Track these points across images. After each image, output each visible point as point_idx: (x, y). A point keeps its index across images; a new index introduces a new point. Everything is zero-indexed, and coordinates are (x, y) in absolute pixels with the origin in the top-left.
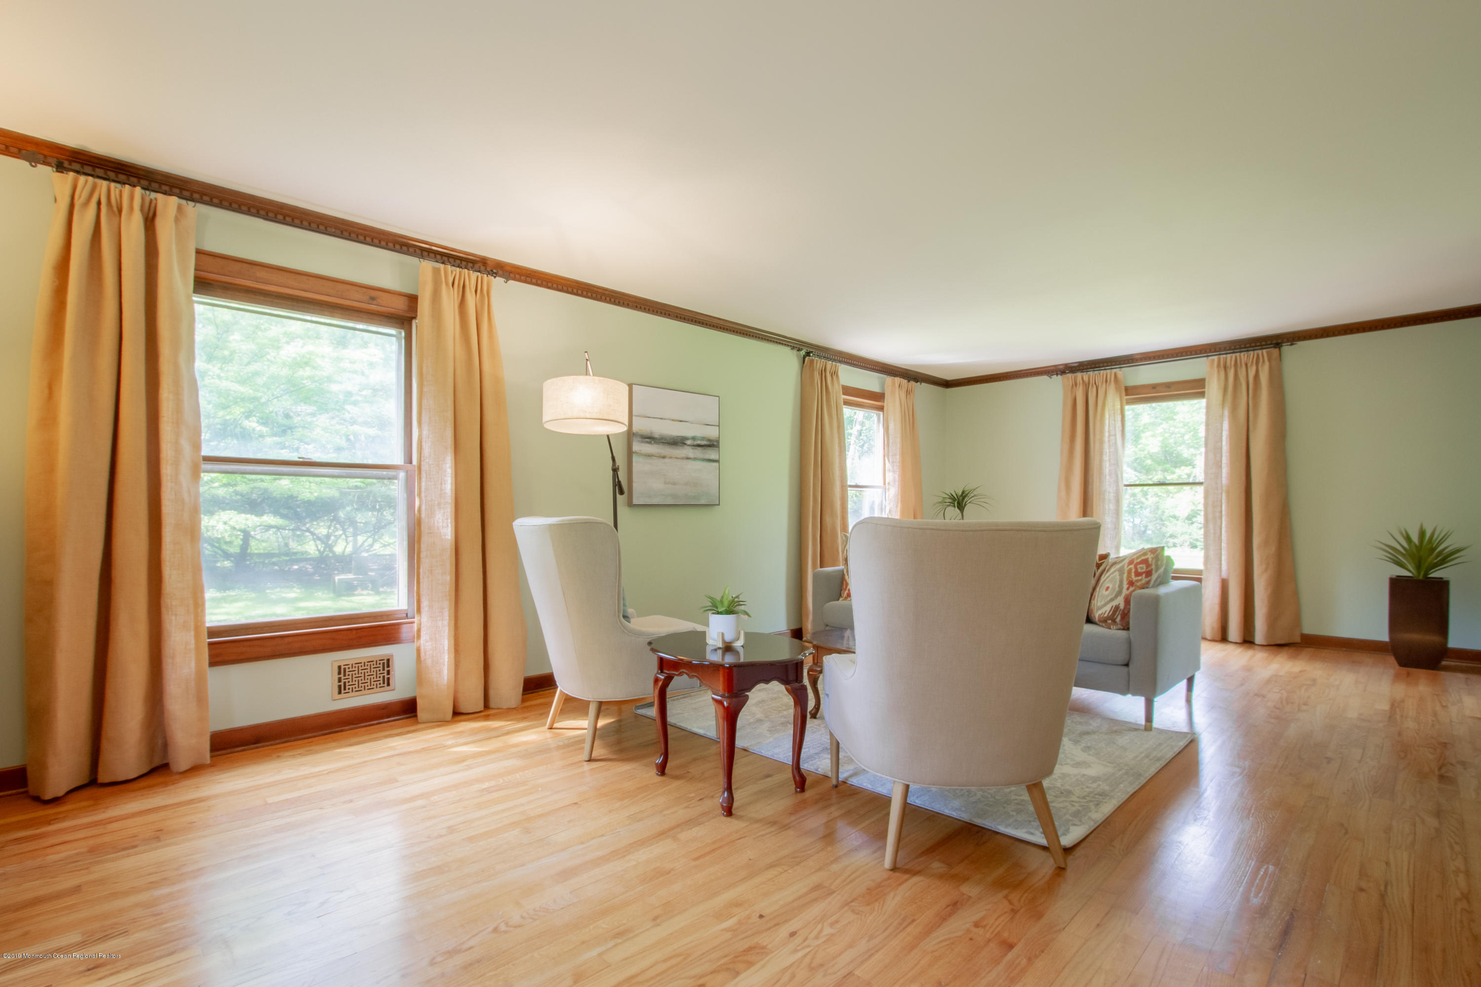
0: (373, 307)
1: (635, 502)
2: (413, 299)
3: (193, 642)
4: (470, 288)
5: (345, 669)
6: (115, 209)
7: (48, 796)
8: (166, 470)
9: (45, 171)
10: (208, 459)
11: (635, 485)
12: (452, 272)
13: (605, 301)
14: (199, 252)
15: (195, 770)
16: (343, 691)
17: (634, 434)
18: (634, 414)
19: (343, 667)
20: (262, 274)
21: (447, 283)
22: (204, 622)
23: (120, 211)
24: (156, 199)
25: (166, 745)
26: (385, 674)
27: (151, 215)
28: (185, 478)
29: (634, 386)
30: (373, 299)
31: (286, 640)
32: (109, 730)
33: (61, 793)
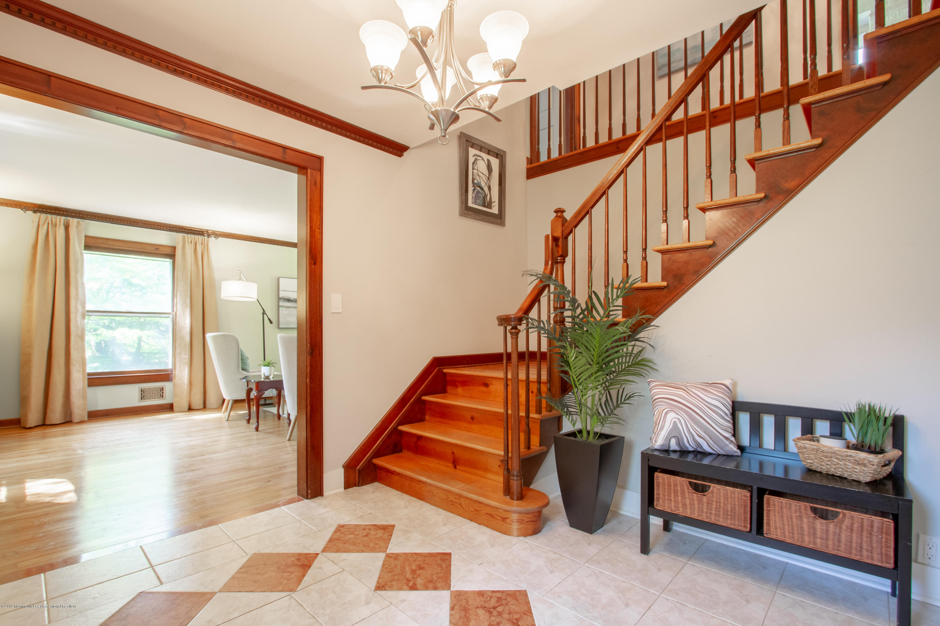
0: (158, 252)
1: (280, 327)
2: (174, 248)
3: (82, 377)
4: (199, 243)
5: (144, 390)
6: (54, 225)
7: (28, 426)
8: (72, 316)
9: (30, 213)
10: (88, 311)
11: (280, 320)
12: (190, 237)
13: (266, 243)
14: (86, 237)
15: (82, 422)
16: (143, 399)
17: (280, 298)
18: (280, 290)
19: (143, 390)
20: (110, 243)
21: (188, 242)
22: (86, 371)
23: (56, 225)
24: (69, 220)
25: (71, 414)
26: (161, 393)
27: (68, 225)
28: (79, 319)
29: (280, 278)
30: (157, 249)
31: (119, 378)
32: (50, 406)
33: (32, 426)
